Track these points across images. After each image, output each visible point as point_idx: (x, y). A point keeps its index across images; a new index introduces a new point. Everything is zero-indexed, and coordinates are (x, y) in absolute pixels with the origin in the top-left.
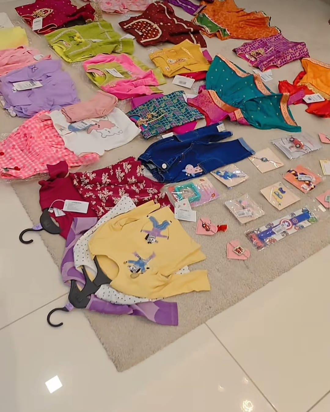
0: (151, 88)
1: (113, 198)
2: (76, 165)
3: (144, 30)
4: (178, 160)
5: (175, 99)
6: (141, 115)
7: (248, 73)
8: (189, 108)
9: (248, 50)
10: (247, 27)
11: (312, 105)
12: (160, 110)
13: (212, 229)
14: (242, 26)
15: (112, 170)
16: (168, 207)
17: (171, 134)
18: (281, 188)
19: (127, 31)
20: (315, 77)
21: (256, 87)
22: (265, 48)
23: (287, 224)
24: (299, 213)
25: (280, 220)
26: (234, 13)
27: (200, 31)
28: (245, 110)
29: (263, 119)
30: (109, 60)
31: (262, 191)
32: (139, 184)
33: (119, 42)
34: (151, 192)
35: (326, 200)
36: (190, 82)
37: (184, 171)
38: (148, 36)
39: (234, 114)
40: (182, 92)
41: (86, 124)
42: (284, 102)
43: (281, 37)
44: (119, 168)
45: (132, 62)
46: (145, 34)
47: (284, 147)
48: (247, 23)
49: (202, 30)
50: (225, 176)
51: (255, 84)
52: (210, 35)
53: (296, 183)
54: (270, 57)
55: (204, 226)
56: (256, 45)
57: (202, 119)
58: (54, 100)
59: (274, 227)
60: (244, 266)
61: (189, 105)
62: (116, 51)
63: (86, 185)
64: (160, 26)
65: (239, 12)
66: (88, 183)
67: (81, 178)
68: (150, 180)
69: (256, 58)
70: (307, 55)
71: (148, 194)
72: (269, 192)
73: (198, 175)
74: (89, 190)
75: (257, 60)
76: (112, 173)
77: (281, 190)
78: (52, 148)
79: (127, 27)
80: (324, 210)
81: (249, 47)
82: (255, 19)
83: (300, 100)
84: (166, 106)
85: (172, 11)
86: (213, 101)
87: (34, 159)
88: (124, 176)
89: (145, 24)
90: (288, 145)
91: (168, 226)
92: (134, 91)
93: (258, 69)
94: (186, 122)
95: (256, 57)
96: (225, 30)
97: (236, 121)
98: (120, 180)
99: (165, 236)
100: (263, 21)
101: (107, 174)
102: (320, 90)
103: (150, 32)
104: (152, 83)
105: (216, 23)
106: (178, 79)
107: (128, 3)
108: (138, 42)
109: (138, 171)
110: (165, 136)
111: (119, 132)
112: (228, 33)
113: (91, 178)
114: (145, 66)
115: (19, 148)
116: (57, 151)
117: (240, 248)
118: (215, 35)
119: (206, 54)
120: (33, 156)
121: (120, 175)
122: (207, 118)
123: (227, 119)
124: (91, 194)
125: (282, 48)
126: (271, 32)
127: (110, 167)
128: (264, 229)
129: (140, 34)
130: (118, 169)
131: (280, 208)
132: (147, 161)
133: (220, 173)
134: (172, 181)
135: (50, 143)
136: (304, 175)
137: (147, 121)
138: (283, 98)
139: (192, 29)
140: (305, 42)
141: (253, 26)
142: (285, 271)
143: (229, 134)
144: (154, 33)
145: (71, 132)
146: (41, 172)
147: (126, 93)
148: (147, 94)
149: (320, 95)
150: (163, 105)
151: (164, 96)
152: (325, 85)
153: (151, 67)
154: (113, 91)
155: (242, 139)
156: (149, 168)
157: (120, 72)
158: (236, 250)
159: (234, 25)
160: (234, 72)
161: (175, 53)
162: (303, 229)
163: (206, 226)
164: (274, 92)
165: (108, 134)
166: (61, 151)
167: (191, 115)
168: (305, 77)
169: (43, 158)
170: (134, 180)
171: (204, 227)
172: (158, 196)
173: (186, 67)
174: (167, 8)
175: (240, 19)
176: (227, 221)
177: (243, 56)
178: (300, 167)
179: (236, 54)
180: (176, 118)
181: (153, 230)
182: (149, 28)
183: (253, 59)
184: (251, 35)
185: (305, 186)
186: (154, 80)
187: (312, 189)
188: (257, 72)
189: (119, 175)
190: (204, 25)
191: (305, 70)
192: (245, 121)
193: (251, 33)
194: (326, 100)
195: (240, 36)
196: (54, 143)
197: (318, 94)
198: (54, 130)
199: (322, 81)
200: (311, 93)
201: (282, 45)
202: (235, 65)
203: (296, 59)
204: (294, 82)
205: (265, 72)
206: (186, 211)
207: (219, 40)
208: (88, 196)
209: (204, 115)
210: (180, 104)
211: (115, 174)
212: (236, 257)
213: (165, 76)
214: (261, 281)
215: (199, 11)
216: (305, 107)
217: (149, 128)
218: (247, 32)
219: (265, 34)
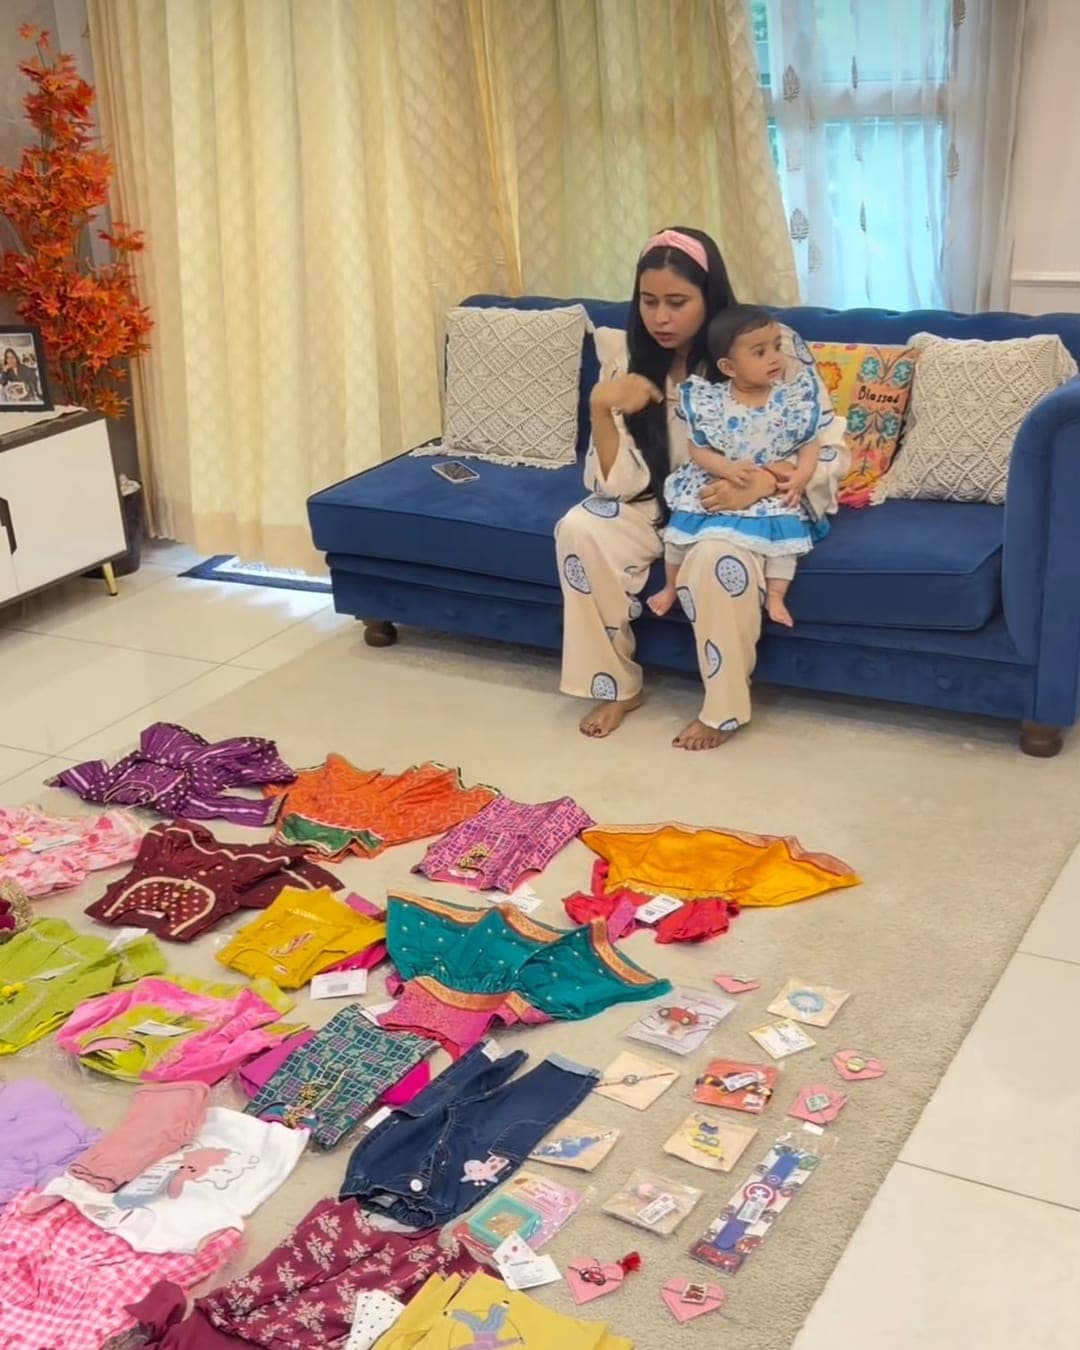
0: (267, 1031)
1: (339, 1311)
2: (193, 1279)
3: (164, 904)
4: (438, 1163)
5: (347, 1029)
6: (284, 1098)
7: (481, 909)
8: (396, 1036)
9: (448, 858)
10: (413, 809)
11: (662, 924)
12: (330, 1068)
13: (608, 1274)
14: (402, 810)
15: (297, 1249)
16: (480, 1273)
17: (385, 1112)
18: (705, 1124)
19: (117, 922)
20: (636, 864)
21: (517, 932)
22: (485, 840)
23: (760, 1192)
24: (772, 1160)
25: (742, 1189)
26: (365, 788)
27: (306, 857)
28: (525, 990)
29: (577, 994)
30: (116, 1006)
31: (669, 1148)
32: (377, 1255)
33: (118, 955)
34: (421, 1256)
35: (812, 1109)
36: (356, 980)
37: (464, 1179)
38: (185, 914)
39: (508, 1007)
40: (354, 1007)
41: (159, 1177)
42: (601, 940)
43: (505, 803)
44: (312, 1235)
45: (180, 988)
46: (173, 913)
47: (656, 1036)
48: (411, 800)
49: (308, 853)
50: (570, 1151)
51: (510, 926)
52: (335, 856)
53: (728, 1101)
54: (510, 855)
55: (591, 1277)
56: (462, 840)
57: (434, 1050)
58: (36, 1154)
59: (739, 1212)
60: (726, 1321)
61: (389, 1030)
62: (123, 979)
63: (247, 1314)
64: (201, 880)
65: (373, 781)
66: (254, 1307)
67: (230, 1301)
68: (398, 1234)
69: (477, 870)
70: (588, 821)
71: (414, 1266)
72: (683, 1143)
73: (503, 1176)
74: (262, 1324)
75: (482, 872)
76: (299, 1256)
77: (705, 1127)
78: (103, 1269)
79: (114, 913)
80: (818, 1131)
81: (447, 852)
82: (428, 784)
83: (629, 925)
84: (336, 1053)
85: (206, 835)
86: (438, 1000)
87: (76, 1312)
88: (333, 1250)
89: (156, 889)
90: (662, 1029)
91: (507, 1314)
92: (232, 1052)
93: (497, 893)
94: (405, 1069)
95: (478, 867)
96: (367, 834)
97: (519, 1021)
98: (326, 1266)
99: (513, 1341)
100: (444, 783)
101: (287, 1264)
102: (660, 887)
103: (184, 903)
104: (263, 1018)
105: (335, 826)
106: (321, 986)
107: (78, 854)
108: (165, 936)
109: (359, 1223)
110: (373, 1122)
111: (250, 1162)
112: (379, 837)
113: (257, 1290)
114: (216, 985)
115: (15, 1305)
116: (119, 1271)
117: (694, 1288)
118: (350, 852)
119: (355, 901)
120: (68, 1306)
121: (321, 1251)
122: (445, 1042)
123: (496, 1025)
124: (277, 1327)
125: (522, 827)
126: (476, 800)
127: (288, 1244)
128: (719, 1225)
129: (159, 915)
130: (310, 1240)
131: (727, 1169)
132: (367, 1193)
133: (550, 1148)
134: (452, 1213)
135: (88, 1261)
136: (736, 1077)
137: (309, 1106)
138: (596, 933)
139: (287, 860)
140: (571, 796)
141: (427, 801)
142: (814, 1294)
143: (519, 1057)
144: (196, 901)
145: (128, 1211)
146: (116, 1334)
147: (216, 1064)
148: (272, 1045)
149: (668, 897)
150: (327, 1054)
151: (319, 1032)
152: (665, 870)
153: (234, 981)
154: (182, 1071)
155: (554, 1055)
156: (383, 1207)
157: (171, 1021)
158: (689, 1295)
159: (384, 815)
160: (448, 917)
161: (278, 929)
162: (801, 1190)
163: (591, 1276)
164: (562, 927)
165: (227, 1176)
166: (130, 1266)
167: (406, 1050)
168: (612, 870)
169: (103, 1296)
170: (360, 1249)
171: (588, 1280)
172: (445, 1256)
173: (326, 948)
174: (195, 832)
175: (385, 796)
176: (631, 1244)
177: (441, 876)
178: (715, 1064)
179: (426, 876)
180: (376, 1070)
181: (477, 1338)
182: (176, 895)
183: (472, 874)
184: (434, 822)
185: (750, 1098)
186: (265, 1008)
187: (769, 1097)
188: (498, 898)
189: (319, 1253)
190: (307, 838)
191: (604, 854)
192: (539, 1014)
193: (432, 819)
194: (685, 901)
195: (411, 835)
196: (99, 1256)
197: (662, 896)
198: (83, 1227)
199: (653, 865)
200: (644, 899)
201: (518, 820)
202: (438, 901)
203: (569, 840)
204: (593, 890)
205: (516, 892)
206: (527, 1263)
207: (365, 861)
208: (271, 1335)
209: (434, 1039)
210: (365, 1036)
211: (308, 1255)
212: (696, 1311)
213: (284, 989)
214: (779, 1336)
215: (276, 811)
216: (651, 934)
217: (325, 1118)
218: (420, 820)
219: (465, 808)
